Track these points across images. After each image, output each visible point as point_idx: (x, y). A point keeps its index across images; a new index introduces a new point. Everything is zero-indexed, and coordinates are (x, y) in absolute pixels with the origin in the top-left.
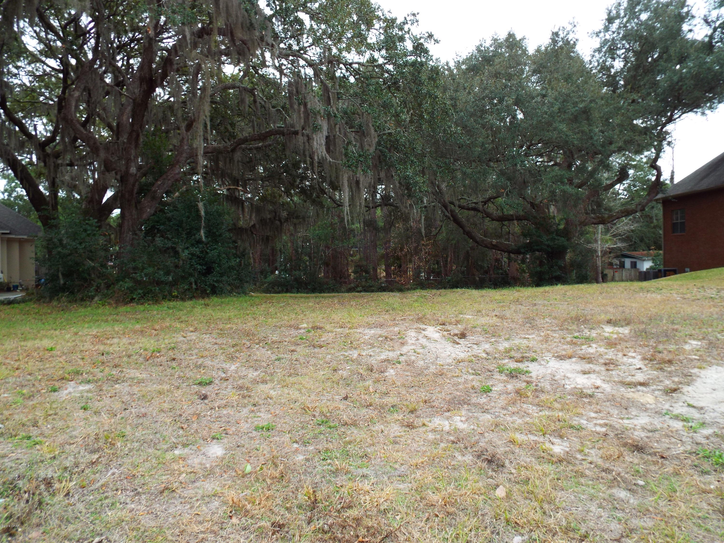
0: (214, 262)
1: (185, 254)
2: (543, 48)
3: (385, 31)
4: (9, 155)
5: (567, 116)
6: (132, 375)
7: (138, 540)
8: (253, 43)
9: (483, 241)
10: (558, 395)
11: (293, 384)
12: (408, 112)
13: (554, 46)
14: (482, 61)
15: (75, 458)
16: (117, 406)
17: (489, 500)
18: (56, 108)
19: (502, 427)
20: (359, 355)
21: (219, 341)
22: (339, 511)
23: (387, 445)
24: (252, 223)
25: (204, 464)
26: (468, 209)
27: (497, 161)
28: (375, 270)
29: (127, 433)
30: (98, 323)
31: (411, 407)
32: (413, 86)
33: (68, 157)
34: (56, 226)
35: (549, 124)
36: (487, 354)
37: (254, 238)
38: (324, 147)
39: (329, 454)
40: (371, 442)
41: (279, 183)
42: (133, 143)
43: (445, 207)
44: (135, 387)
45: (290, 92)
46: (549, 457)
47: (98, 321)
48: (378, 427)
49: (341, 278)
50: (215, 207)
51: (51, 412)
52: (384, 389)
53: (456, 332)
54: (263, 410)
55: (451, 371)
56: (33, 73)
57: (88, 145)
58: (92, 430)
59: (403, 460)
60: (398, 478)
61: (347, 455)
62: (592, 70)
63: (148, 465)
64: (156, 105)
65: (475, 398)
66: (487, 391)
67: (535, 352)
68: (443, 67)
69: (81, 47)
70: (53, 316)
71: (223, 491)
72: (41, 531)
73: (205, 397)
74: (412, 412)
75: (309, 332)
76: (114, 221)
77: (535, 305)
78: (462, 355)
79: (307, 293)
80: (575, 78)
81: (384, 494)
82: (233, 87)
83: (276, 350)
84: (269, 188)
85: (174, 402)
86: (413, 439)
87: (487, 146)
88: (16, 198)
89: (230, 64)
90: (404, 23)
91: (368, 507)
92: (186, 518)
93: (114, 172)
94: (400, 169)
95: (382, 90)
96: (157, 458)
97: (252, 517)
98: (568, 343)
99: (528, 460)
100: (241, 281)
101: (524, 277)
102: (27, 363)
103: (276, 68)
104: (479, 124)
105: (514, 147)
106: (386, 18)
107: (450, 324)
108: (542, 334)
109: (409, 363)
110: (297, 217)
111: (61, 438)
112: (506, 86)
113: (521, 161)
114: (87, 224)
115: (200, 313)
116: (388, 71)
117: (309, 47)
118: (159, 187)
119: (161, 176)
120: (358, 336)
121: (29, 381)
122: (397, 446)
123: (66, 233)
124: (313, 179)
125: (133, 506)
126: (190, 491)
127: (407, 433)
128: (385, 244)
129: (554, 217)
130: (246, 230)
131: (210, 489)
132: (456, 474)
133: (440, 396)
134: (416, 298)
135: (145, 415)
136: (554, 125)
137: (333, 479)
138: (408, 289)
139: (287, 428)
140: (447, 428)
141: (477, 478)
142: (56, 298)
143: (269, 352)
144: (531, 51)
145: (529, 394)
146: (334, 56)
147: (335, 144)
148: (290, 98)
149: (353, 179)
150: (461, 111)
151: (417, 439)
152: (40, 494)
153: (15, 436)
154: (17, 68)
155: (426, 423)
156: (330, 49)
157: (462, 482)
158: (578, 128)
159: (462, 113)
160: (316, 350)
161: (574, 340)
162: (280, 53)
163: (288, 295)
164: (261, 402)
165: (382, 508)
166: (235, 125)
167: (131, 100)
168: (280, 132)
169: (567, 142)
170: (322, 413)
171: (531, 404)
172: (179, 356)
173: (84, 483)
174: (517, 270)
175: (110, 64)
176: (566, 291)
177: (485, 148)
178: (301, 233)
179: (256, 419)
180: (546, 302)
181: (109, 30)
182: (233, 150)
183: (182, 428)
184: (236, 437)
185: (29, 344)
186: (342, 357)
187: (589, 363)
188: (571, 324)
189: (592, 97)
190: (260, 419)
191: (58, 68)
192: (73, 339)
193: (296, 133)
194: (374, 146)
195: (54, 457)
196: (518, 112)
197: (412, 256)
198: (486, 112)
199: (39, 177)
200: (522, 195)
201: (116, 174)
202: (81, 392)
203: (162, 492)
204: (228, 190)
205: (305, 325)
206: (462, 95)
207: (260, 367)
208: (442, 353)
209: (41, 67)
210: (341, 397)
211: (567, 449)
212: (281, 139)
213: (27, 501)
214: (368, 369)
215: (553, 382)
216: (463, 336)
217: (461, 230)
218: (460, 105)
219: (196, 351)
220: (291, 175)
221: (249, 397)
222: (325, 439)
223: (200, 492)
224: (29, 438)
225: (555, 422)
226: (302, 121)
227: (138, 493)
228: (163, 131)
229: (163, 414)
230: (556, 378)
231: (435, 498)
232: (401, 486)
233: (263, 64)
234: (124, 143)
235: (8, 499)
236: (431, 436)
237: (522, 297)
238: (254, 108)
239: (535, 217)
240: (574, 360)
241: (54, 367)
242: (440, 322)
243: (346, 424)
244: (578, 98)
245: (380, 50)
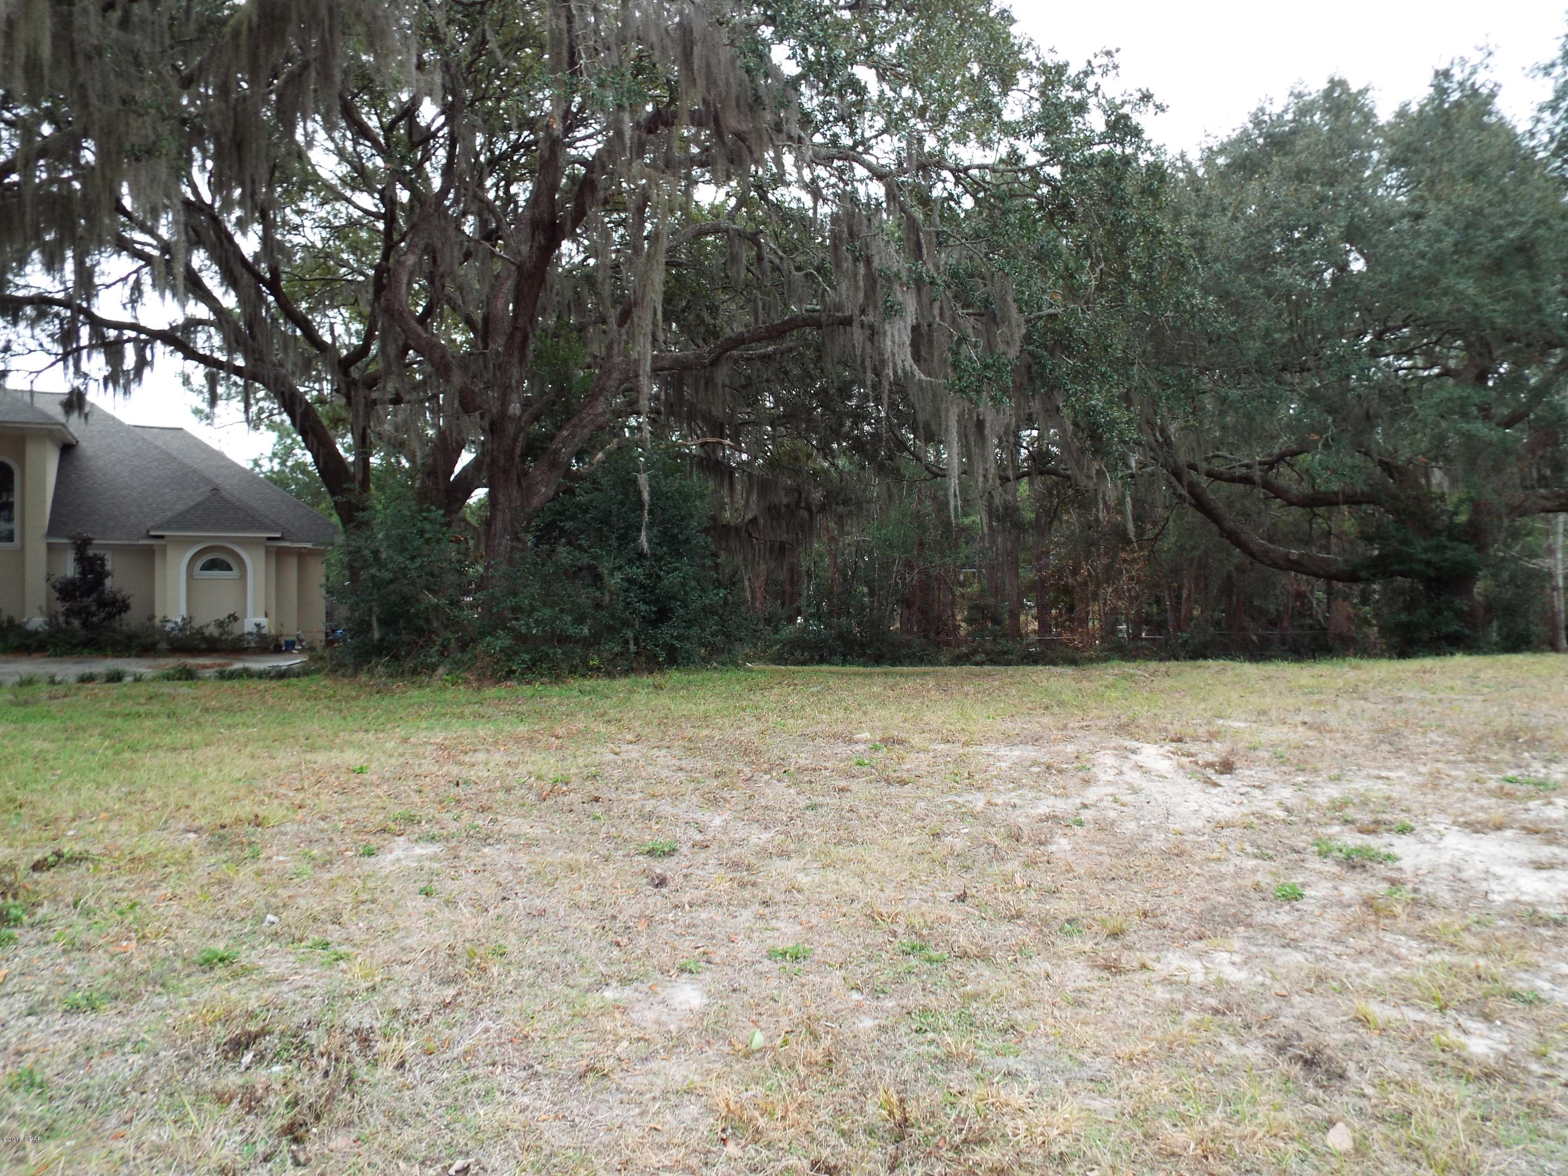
0: (674, 598)
1: (615, 581)
2: (1414, 108)
3: (1043, 93)
4: (283, 385)
5: (1475, 260)
6: (515, 830)
7: (539, 1171)
8: (760, 137)
9: (1266, 552)
10: (1473, 916)
11: (846, 861)
12: (1092, 267)
13: (1442, 102)
14: (1266, 145)
15: (412, 992)
16: (488, 891)
17: (1312, 1155)
18: (371, 290)
19: (1335, 984)
20: (989, 803)
21: (686, 764)
22: (956, 1149)
23: (1060, 1008)
24: (750, 516)
25: (665, 1024)
26: (1232, 480)
27: (1302, 370)
28: (1015, 616)
29: (509, 948)
30: (444, 721)
31: (1112, 924)
32: (1105, 210)
33: (391, 387)
34: (367, 524)
35: (1431, 280)
36: (1288, 810)
37: (753, 548)
38: (908, 350)
39: (931, 1020)
40: (1024, 999)
41: (807, 430)
42: (516, 354)
43: (1177, 475)
44: (521, 854)
45: (835, 236)
46: (1460, 1065)
47: (444, 715)
48: (1039, 966)
49: (938, 633)
50: (675, 483)
51: (364, 896)
52: (1047, 881)
53: (1211, 758)
54: (782, 914)
55: (1201, 846)
56: (329, 222)
57: (430, 360)
58: (441, 937)
59: (1099, 1044)
60: (1091, 1085)
61: (970, 1024)
62: (1536, 153)
63: (552, 1017)
64: (559, 275)
65: (1264, 913)
66: (1292, 896)
67: (1408, 811)
68: (1173, 165)
69: (419, 167)
70: (361, 703)
71: (708, 1084)
72: (353, 1137)
73: (661, 882)
74: (1114, 935)
75: (876, 749)
76: (472, 513)
77: (1400, 700)
78: (1226, 813)
79: (865, 665)
80: (1494, 172)
81: (1058, 1119)
82: (715, 230)
83: (808, 786)
84: (786, 441)
85: (600, 890)
86: (1119, 998)
87: (1277, 336)
88: (293, 469)
89: (708, 182)
90: (1086, 74)
91: (1022, 1146)
92: (632, 1135)
93: (477, 414)
94: (1075, 394)
95: (1035, 222)
96: (571, 1004)
97: (769, 1146)
98: (1491, 793)
99: (1405, 1067)
100: (728, 637)
101: (1366, 636)
102: (318, 795)
103: (805, 186)
104: (1259, 287)
105: (1342, 334)
106: (1044, 65)
107: (1195, 739)
108: (1423, 769)
109: (1104, 826)
110: (845, 502)
111: (385, 950)
112: (1323, 199)
113: (1362, 369)
114: (425, 519)
115: (646, 704)
116: (1048, 181)
117: (876, 137)
118: (564, 442)
119: (568, 420)
120: (984, 761)
121: (322, 831)
122: (1084, 1011)
123: (387, 537)
124: (878, 420)
125: (526, 1100)
126: (639, 1079)
127: (1105, 983)
128: (1039, 558)
129: (1442, 497)
130: (737, 529)
131: (679, 1078)
132: (1226, 1086)
133: (1177, 902)
134: (1111, 679)
135: (542, 913)
136: (1444, 283)
137: (940, 1076)
138: (1091, 660)
139: (837, 957)
140: (1198, 978)
141: (1279, 1098)
142: (365, 668)
143: (792, 791)
144: (1385, 115)
145: (1398, 909)
146: (931, 155)
147: (930, 342)
148: (835, 246)
149: (971, 417)
150: (1216, 259)
151: (1130, 998)
152: (349, 1061)
153: (301, 941)
154: (300, 212)
155: (1149, 963)
156: (921, 141)
157: (1244, 1107)
158: (1504, 286)
159: (1219, 266)
160: (894, 790)
161: (1508, 787)
162: (816, 155)
163: (824, 667)
164: (779, 898)
165: (1056, 1150)
166: (717, 308)
167: (513, 268)
168: (812, 321)
169: (1476, 321)
170: (911, 929)
171: (1404, 933)
172: (605, 794)
173: (432, 1045)
174: (1349, 618)
175: (475, 196)
176: (1478, 670)
177: (1273, 343)
178: (854, 535)
179: (769, 933)
180: (1428, 696)
181: (473, 129)
182: (715, 363)
183: (618, 944)
184: (730, 971)
185: (321, 758)
186: (950, 807)
187: (1550, 843)
188: (1496, 749)
189: (1539, 213)
190: (777, 934)
191: (374, 210)
192: (400, 750)
193: (847, 322)
194: (1018, 343)
195: (374, 988)
196: (1352, 256)
197: (1098, 585)
198: (1275, 259)
199: (336, 427)
200: (1361, 445)
201: (482, 417)
202: (420, 858)
203: (582, 1076)
204: (702, 445)
205: (866, 735)
206: (1218, 225)
207: (775, 822)
208: (1178, 805)
209: (343, 209)
210: (951, 896)
211: (1505, 1049)
212: (812, 334)
213: (326, 1074)
214: (1009, 836)
215: (1457, 885)
216: (1227, 767)
217: (1214, 528)
218: (1213, 247)
219: (641, 783)
220: (833, 411)
221: (754, 885)
222: (920, 985)
223: (659, 1082)
224: (326, 945)
225: (1468, 981)
226: (861, 295)
227: (536, 1074)
228: (572, 329)
229: (578, 914)
230: (1465, 875)
231: (1180, 1137)
232: (1097, 1104)
233: (779, 180)
234: (498, 354)
235: (289, 1067)
236: (1161, 994)
237: (1365, 682)
238: (758, 273)
239: (1394, 497)
240: (1509, 833)
241: (368, 806)
242: (1172, 735)
243: (965, 955)
244: (1501, 218)
245: (1031, 135)
